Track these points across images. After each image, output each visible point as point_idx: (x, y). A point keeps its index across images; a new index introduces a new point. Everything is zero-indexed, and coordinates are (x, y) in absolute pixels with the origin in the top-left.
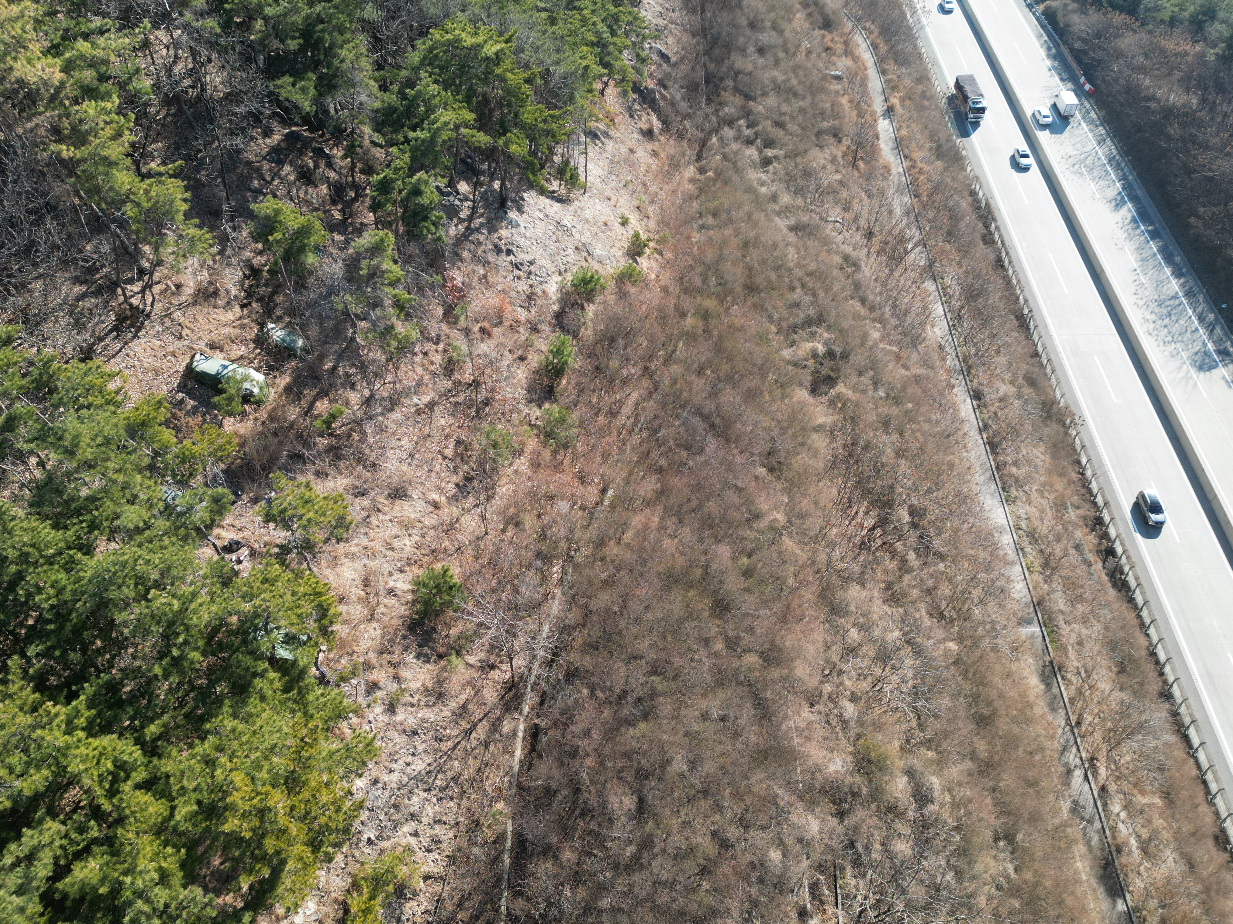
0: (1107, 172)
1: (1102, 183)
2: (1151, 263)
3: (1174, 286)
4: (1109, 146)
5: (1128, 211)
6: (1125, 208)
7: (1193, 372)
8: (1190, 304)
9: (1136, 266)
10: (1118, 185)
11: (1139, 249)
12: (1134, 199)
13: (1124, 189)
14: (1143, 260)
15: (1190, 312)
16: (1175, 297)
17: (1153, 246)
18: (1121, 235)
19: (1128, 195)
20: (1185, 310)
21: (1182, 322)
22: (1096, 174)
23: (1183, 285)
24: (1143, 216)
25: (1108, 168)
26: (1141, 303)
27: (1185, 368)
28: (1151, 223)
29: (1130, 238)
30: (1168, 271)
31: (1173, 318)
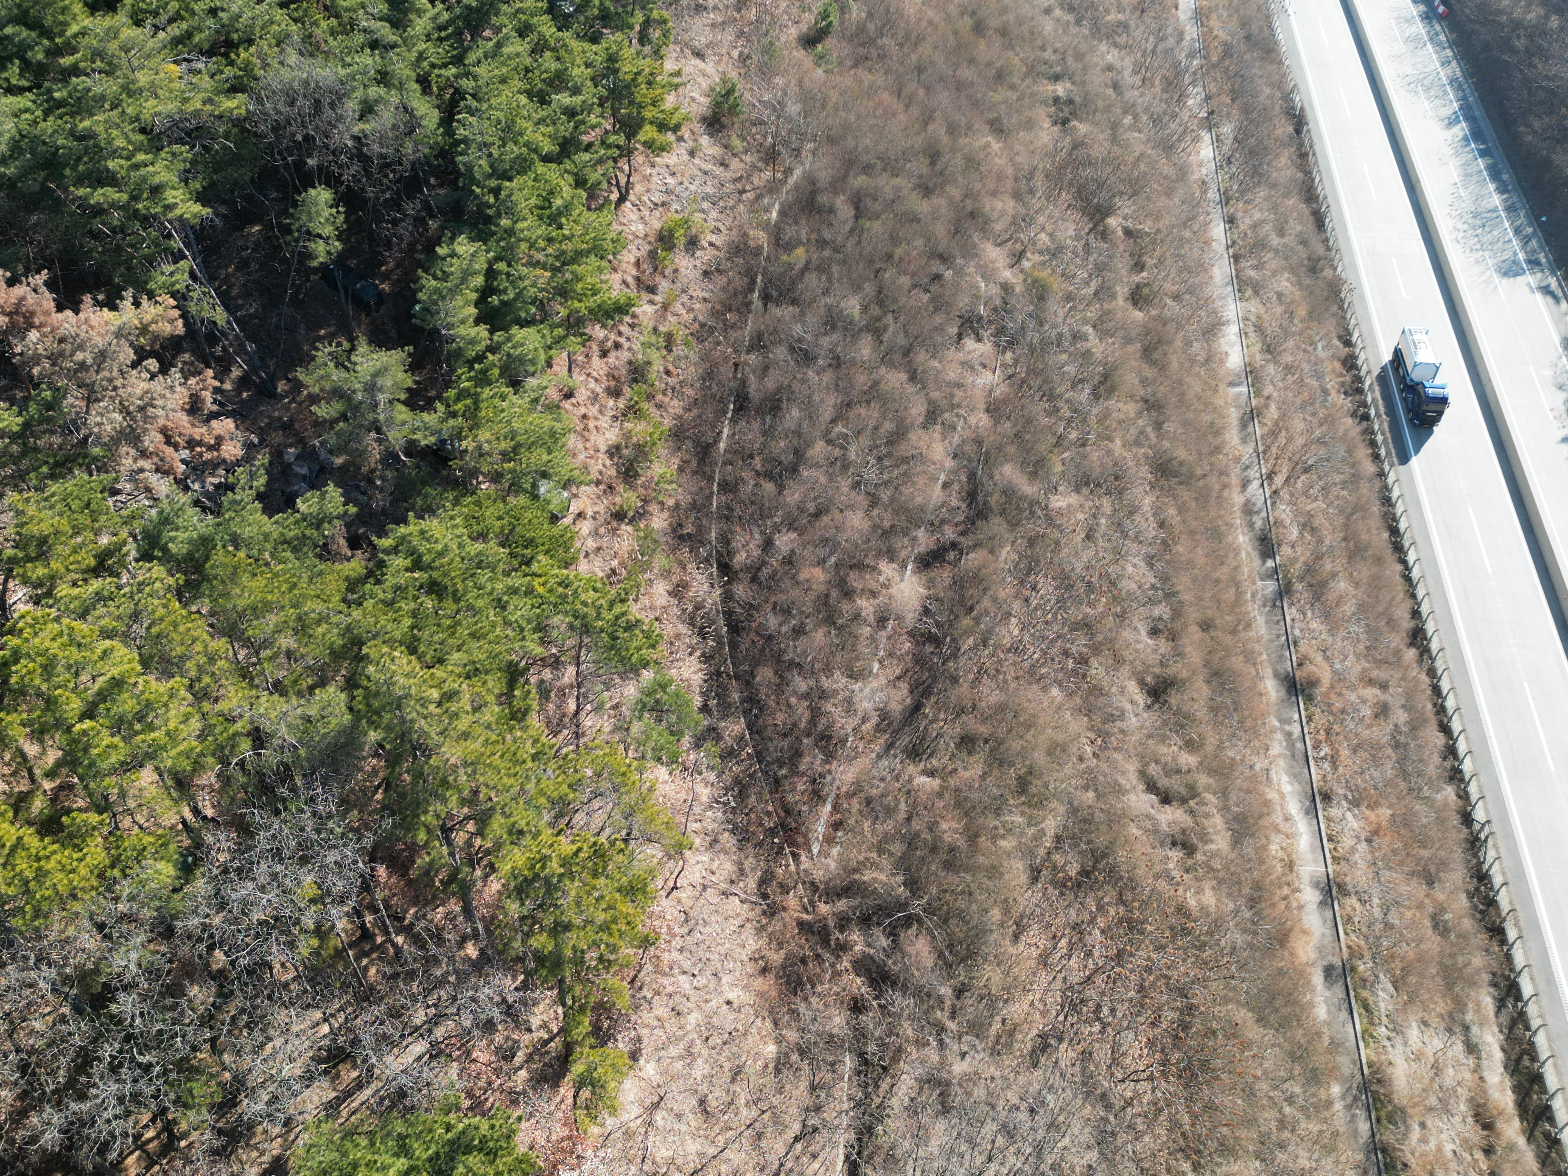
0: (1445, 92)
1: (1438, 102)
2: (1475, 178)
3: (1496, 200)
4: (1455, 69)
5: (1462, 129)
6: (1458, 127)
7: (1496, 278)
8: (1509, 218)
9: (1457, 180)
10: (1456, 106)
11: (1466, 165)
12: (1470, 118)
13: (1461, 108)
14: (1466, 175)
15: (1507, 224)
16: (1495, 210)
17: (1481, 163)
18: (1449, 151)
19: (1464, 116)
20: (1502, 222)
21: (1495, 233)
22: (1433, 92)
23: (1505, 200)
24: (1476, 134)
25: (1448, 88)
26: (1454, 213)
27: (1488, 273)
28: (1484, 142)
29: (1457, 154)
30: (1492, 187)
31: (1487, 229)
